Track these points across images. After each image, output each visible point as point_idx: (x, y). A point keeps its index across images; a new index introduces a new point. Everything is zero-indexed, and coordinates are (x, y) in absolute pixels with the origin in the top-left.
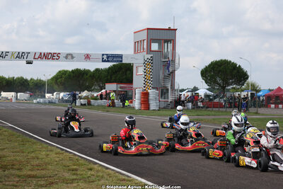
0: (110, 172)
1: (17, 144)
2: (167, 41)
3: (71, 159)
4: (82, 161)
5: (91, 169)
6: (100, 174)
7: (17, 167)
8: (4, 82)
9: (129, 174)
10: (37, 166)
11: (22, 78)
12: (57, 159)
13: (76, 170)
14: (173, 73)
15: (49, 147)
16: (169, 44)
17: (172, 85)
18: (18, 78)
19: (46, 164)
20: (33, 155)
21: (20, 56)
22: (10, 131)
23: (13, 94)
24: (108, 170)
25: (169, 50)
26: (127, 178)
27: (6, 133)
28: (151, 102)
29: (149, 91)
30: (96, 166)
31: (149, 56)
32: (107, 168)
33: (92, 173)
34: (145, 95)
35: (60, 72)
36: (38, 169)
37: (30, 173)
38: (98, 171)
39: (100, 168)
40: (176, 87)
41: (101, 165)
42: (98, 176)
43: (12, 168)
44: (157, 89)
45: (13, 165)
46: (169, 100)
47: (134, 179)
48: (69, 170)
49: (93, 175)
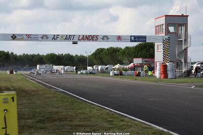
0: (137, 122)
1: (67, 104)
2: (181, 25)
3: (108, 114)
4: (116, 115)
5: (123, 121)
6: (130, 124)
7: (69, 119)
8: (55, 58)
9: (151, 124)
10: (84, 118)
11: (69, 55)
12: (98, 114)
13: (112, 121)
14: (186, 50)
15: (92, 106)
16: (183, 27)
17: (185, 59)
18: (66, 55)
19: (90, 117)
20: (80, 111)
21: (68, 38)
22: (62, 94)
23: (62, 67)
24: (135, 122)
25: (183, 32)
26: (148, 127)
27: (59, 96)
28: (168, 72)
29: (167, 64)
30: (126, 119)
31: (167, 37)
32: (135, 120)
33: (124, 123)
34: (165, 67)
35: (98, 49)
36: (84, 121)
37: (78, 123)
38: (128, 122)
39: (129, 120)
40: (189, 61)
41: (130, 118)
42: (127, 126)
43: (66, 120)
44: (173, 62)
45: (66, 118)
46: (183, 71)
47: (154, 127)
48: (107, 121)
49: (124, 125)
